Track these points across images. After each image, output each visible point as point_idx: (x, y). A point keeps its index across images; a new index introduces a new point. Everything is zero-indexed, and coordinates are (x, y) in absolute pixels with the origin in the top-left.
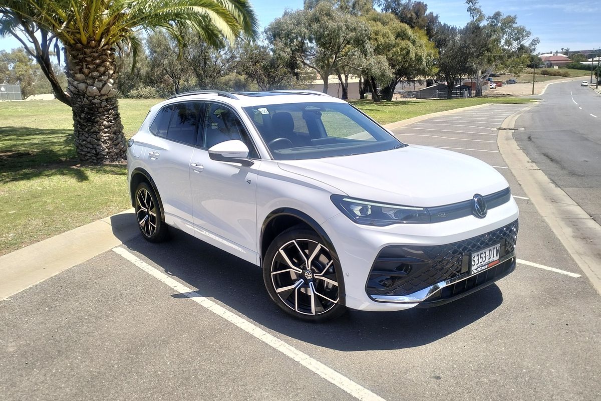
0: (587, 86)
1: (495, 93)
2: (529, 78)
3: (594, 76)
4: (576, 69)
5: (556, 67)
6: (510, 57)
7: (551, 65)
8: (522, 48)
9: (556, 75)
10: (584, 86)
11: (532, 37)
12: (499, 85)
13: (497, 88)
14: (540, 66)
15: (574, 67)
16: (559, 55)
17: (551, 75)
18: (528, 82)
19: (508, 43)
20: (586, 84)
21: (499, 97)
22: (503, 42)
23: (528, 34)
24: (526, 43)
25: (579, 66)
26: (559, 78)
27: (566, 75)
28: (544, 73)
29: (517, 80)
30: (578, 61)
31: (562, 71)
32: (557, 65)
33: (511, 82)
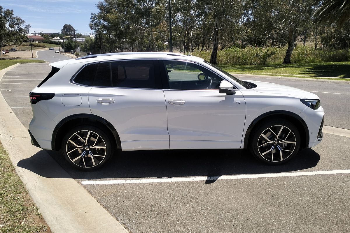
0: (59, 53)
1: (7, 57)
2: (24, 48)
3: (61, 48)
4: (48, 43)
5: (37, 42)
6: (13, 35)
7: (34, 41)
8: (21, 30)
9: (38, 46)
10: (57, 53)
11: (25, 24)
12: (7, 52)
13: (6, 54)
14: (28, 41)
15: (47, 42)
16: (37, 35)
17: (35, 46)
18: (24, 50)
19: (11, 26)
20: (58, 52)
21: (12, 59)
22: (7, 25)
23: (23, 22)
24: (23, 27)
25: (50, 42)
26: (41, 48)
27: (44, 47)
28: (32, 45)
29: (16, 49)
30: (48, 39)
31: (42, 44)
32: (37, 40)
33: (13, 50)
